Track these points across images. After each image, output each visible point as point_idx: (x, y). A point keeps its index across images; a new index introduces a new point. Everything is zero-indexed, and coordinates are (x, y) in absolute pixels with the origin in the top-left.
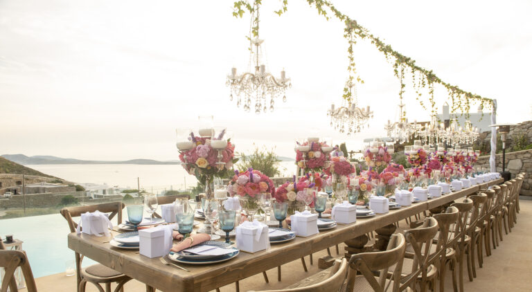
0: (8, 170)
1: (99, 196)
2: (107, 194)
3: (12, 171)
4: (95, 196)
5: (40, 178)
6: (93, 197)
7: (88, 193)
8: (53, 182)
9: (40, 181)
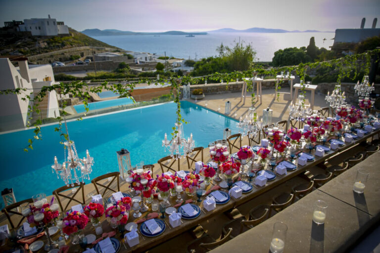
0: (87, 44)
1: (142, 62)
2: (148, 61)
3: (89, 45)
4: (140, 62)
5: (107, 49)
6: (139, 62)
7: (135, 60)
8: (115, 52)
9: (107, 51)
